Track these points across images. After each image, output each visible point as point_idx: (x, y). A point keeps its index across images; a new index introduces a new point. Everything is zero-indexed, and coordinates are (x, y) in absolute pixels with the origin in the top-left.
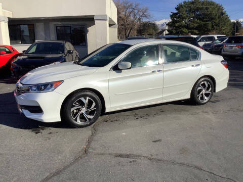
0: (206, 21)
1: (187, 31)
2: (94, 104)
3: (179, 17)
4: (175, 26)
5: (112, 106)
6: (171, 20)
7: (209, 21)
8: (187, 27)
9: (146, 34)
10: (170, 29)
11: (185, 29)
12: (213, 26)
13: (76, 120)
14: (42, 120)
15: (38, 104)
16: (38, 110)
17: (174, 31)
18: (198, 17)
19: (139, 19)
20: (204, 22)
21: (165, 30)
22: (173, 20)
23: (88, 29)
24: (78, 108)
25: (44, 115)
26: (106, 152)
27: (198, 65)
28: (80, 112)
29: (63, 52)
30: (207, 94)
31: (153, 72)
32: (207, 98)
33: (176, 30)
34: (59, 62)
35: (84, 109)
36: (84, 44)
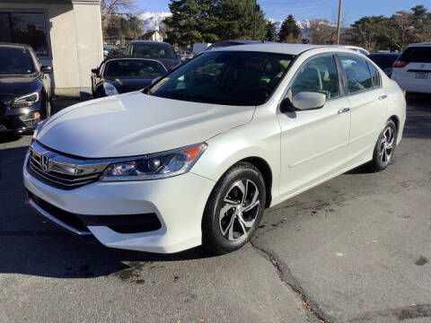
0: (230, 19)
1: (200, 36)
2: (257, 193)
3: (184, 9)
4: (179, 26)
6: (169, 14)
7: (234, 19)
8: (200, 30)
9: (123, 36)
10: (171, 30)
11: (197, 32)
12: (241, 29)
13: (227, 236)
17: (178, 35)
18: (214, 11)
19: (110, 8)
20: (226, 20)
21: (154, 32)
22: (175, 14)
23: (51, 20)
24: (231, 206)
25: (164, 237)
26: (365, 310)
27: (384, 97)
28: (234, 217)
29: (33, 70)
30: (389, 151)
31: (339, 113)
32: (388, 157)
33: (181, 32)
34: (37, 94)
35: (239, 207)
36: (45, 52)
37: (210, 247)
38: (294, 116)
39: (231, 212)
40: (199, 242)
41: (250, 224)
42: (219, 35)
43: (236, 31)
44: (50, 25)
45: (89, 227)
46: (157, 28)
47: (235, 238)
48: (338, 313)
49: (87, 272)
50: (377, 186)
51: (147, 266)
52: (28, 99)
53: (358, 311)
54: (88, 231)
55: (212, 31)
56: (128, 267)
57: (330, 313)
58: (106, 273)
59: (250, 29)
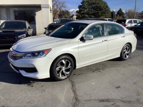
0: (98, 11)
1: (88, 16)
2: (70, 64)
3: (83, 8)
4: (81, 13)
5: (80, 65)
6: (78, 10)
7: (100, 10)
8: (88, 14)
9: (64, 17)
10: (78, 14)
11: (87, 15)
12: (102, 14)
13: (59, 76)
14: (37, 77)
15: (34, 66)
16: (34, 70)
17: (81, 16)
18: (93, 8)
19: (60, 8)
21: (74, 15)
22: (80, 9)
23: (36, 13)
24: (60, 67)
25: (38, 74)
26: (91, 98)
27: (124, 36)
28: (62, 70)
29: (26, 28)
30: (128, 54)
31: (103, 41)
32: (127, 56)
33: (82, 15)
34: (25, 35)
35: (64, 68)
36: (34, 23)
37: (53, 78)
38: (85, 42)
39: (60, 69)
40: (49, 76)
41: (68, 73)
42: (94, 16)
43: (100, 14)
44: (36, 14)
46: (75, 14)
47: (62, 76)
48: (82, 98)
49: (20, 83)
50: (120, 65)
51: (36, 83)
52: (22, 36)
53: (88, 98)
54: (19, 71)
55: (92, 14)
56: (31, 82)
57: (80, 98)
58: (24, 84)
59: (105, 14)
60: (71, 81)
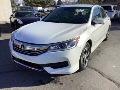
2: (89, 50)
10: (26, 3)
11: (34, 4)
17: (29, 5)
38: (95, 26)
41: (87, 60)
42: (41, 4)
43: (46, 3)
45: (44, 68)
46: (21, 3)
47: (85, 65)
51: (60, 78)
55: (39, 3)
59: (49, 3)
60: (92, 68)
